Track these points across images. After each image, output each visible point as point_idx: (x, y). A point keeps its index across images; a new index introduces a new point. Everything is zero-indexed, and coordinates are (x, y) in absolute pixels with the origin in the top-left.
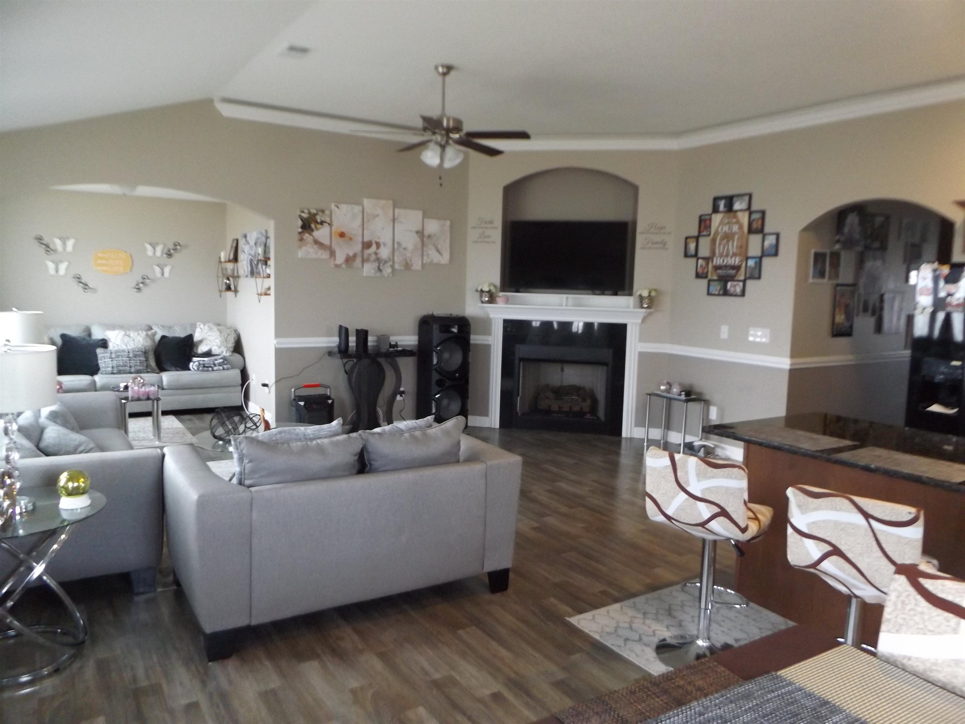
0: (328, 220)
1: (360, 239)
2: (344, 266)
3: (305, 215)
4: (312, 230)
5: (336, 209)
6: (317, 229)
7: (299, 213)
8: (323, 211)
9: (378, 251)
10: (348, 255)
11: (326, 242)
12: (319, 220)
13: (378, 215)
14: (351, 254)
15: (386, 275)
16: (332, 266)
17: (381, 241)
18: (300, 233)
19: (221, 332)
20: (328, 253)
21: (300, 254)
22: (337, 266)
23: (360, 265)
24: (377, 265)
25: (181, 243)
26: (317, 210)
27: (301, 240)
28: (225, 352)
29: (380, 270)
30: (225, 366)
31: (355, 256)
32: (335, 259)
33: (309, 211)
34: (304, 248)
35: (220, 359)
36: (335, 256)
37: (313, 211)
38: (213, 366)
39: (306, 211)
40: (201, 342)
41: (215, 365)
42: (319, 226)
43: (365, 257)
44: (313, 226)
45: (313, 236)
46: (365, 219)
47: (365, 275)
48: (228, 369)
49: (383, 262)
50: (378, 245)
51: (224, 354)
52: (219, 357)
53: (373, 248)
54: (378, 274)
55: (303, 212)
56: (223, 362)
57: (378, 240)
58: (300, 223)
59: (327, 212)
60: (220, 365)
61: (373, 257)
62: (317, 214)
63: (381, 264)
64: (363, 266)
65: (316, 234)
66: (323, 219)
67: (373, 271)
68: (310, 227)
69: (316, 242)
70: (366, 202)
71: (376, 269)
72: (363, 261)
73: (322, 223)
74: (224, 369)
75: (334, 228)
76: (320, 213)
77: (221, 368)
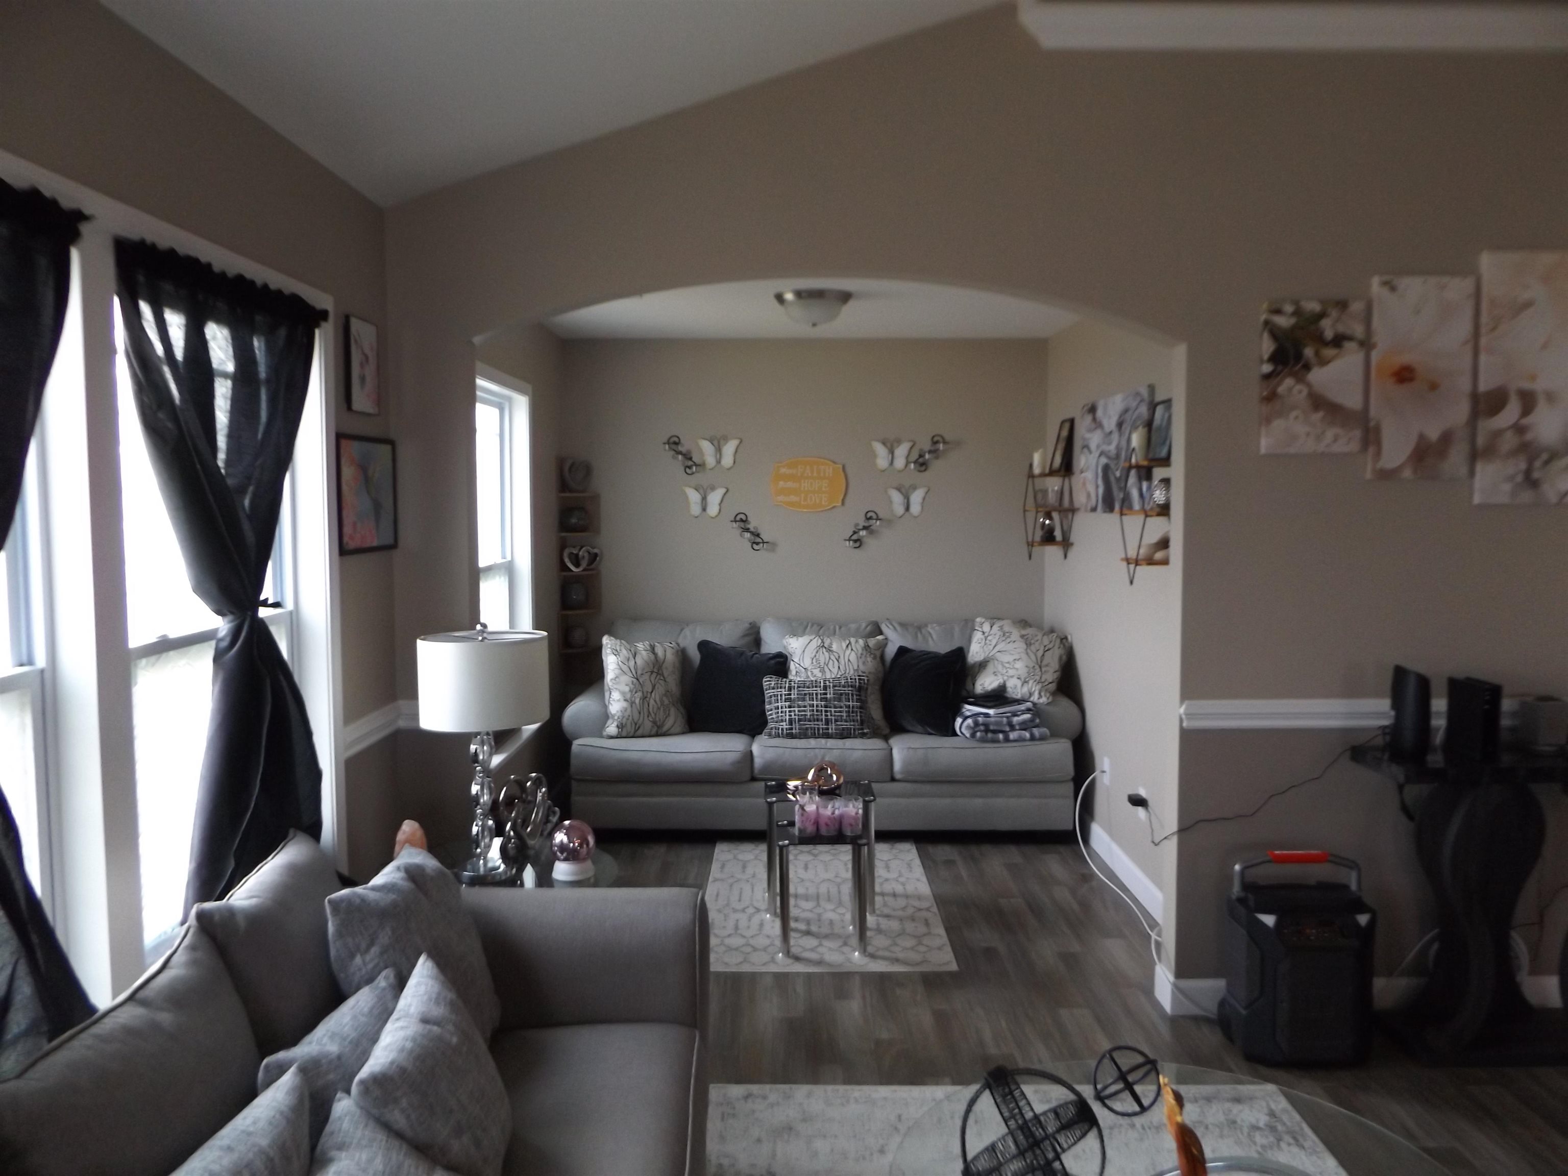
0: (1358, 330)
1: (1464, 384)
2: (1407, 473)
3: (1283, 322)
4: (1307, 367)
5: (1385, 291)
6: (1324, 362)
7: (1263, 317)
8: (1343, 305)
9: (1525, 421)
10: (1422, 437)
11: (1352, 400)
12: (1329, 334)
13: (1528, 304)
14: (1433, 434)
15: (1553, 497)
16: (1369, 475)
17: (1539, 386)
18: (1267, 377)
19: (1028, 644)
20: (1357, 433)
21: (1265, 444)
22: (1386, 475)
23: (1464, 470)
24: (1523, 466)
25: (947, 438)
26: (1322, 302)
27: (1271, 397)
28: (1036, 695)
29: (1531, 482)
30: (1036, 732)
31: (1446, 438)
32: (1378, 454)
33: (1296, 303)
34: (1278, 424)
35: (1024, 712)
36: (1378, 444)
37: (1312, 306)
38: (1007, 729)
39: (1289, 308)
40: (982, 665)
41: (1012, 727)
42: (1329, 352)
43: (1481, 441)
44: (1309, 352)
45: (1309, 385)
46: (1484, 319)
47: (1477, 500)
48: (1042, 738)
49: (1545, 456)
50: (1528, 401)
51: (1035, 698)
52: (1023, 707)
53: (1510, 414)
54: (1526, 496)
55: (1278, 312)
56: (1032, 720)
57: (1526, 385)
58: (1267, 346)
59: (1357, 307)
60: (1024, 726)
61: (1509, 441)
62: (1322, 315)
63: (1538, 464)
64: (1472, 473)
65: (1318, 376)
66: (1341, 328)
67: (1507, 487)
68: (1299, 356)
69: (1318, 402)
70: (1487, 261)
71: (1520, 478)
72: (1474, 456)
73: (1338, 341)
74: (1033, 738)
75: (1375, 355)
76: (1334, 313)
77: (1027, 735)
